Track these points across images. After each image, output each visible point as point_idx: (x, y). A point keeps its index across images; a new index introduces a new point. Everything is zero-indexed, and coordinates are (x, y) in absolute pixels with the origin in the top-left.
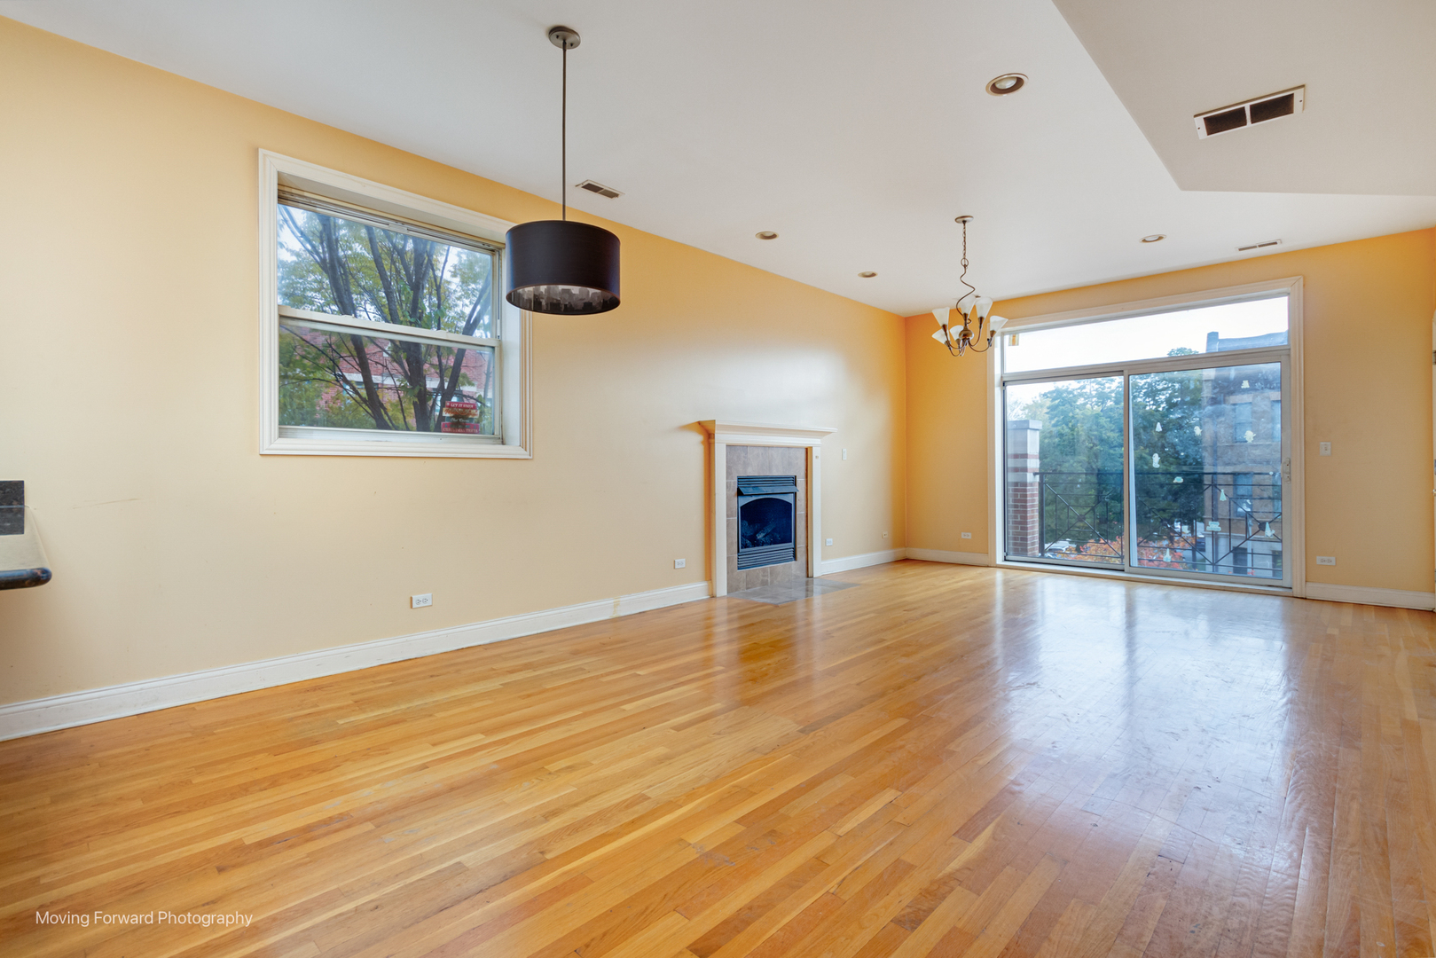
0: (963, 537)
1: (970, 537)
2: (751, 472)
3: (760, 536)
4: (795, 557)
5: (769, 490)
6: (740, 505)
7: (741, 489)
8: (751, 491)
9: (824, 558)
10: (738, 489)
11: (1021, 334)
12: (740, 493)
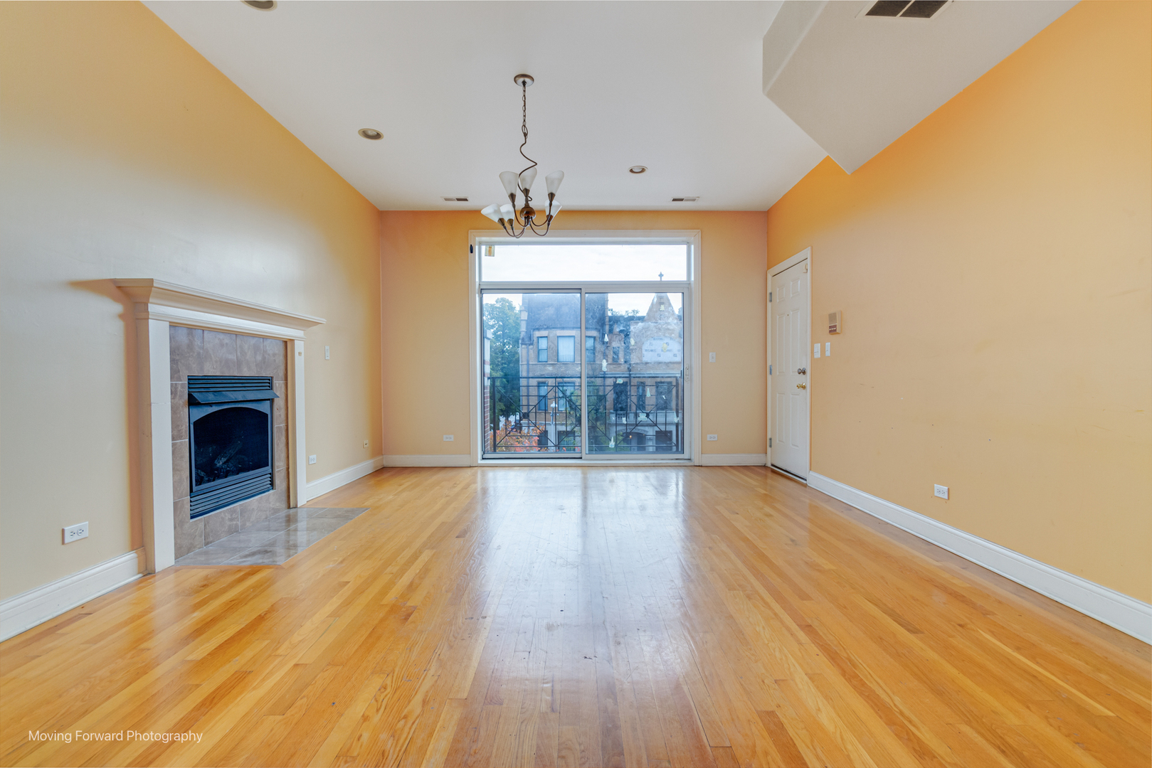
0: (444, 440)
1: (452, 440)
2: (210, 370)
3: (220, 463)
4: (272, 484)
5: (239, 396)
6: (194, 419)
7: (195, 395)
8: (211, 398)
9: (308, 480)
10: (190, 395)
11: (496, 246)
12: (192, 402)
